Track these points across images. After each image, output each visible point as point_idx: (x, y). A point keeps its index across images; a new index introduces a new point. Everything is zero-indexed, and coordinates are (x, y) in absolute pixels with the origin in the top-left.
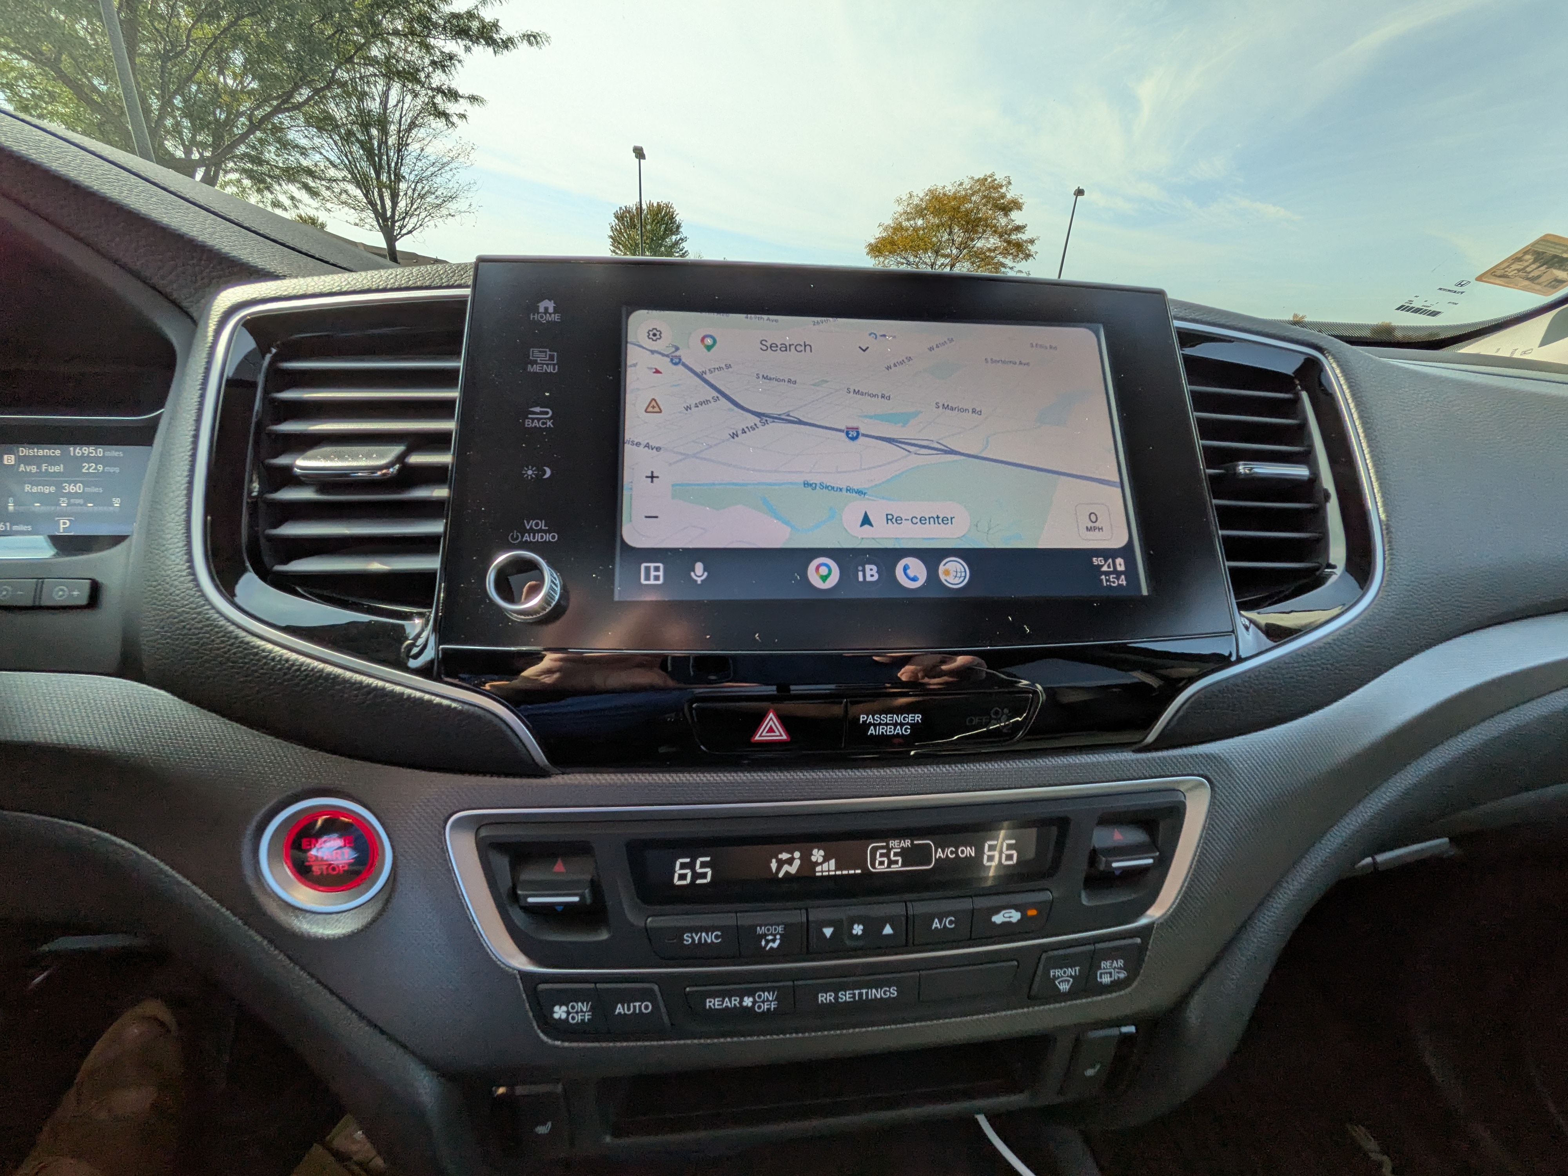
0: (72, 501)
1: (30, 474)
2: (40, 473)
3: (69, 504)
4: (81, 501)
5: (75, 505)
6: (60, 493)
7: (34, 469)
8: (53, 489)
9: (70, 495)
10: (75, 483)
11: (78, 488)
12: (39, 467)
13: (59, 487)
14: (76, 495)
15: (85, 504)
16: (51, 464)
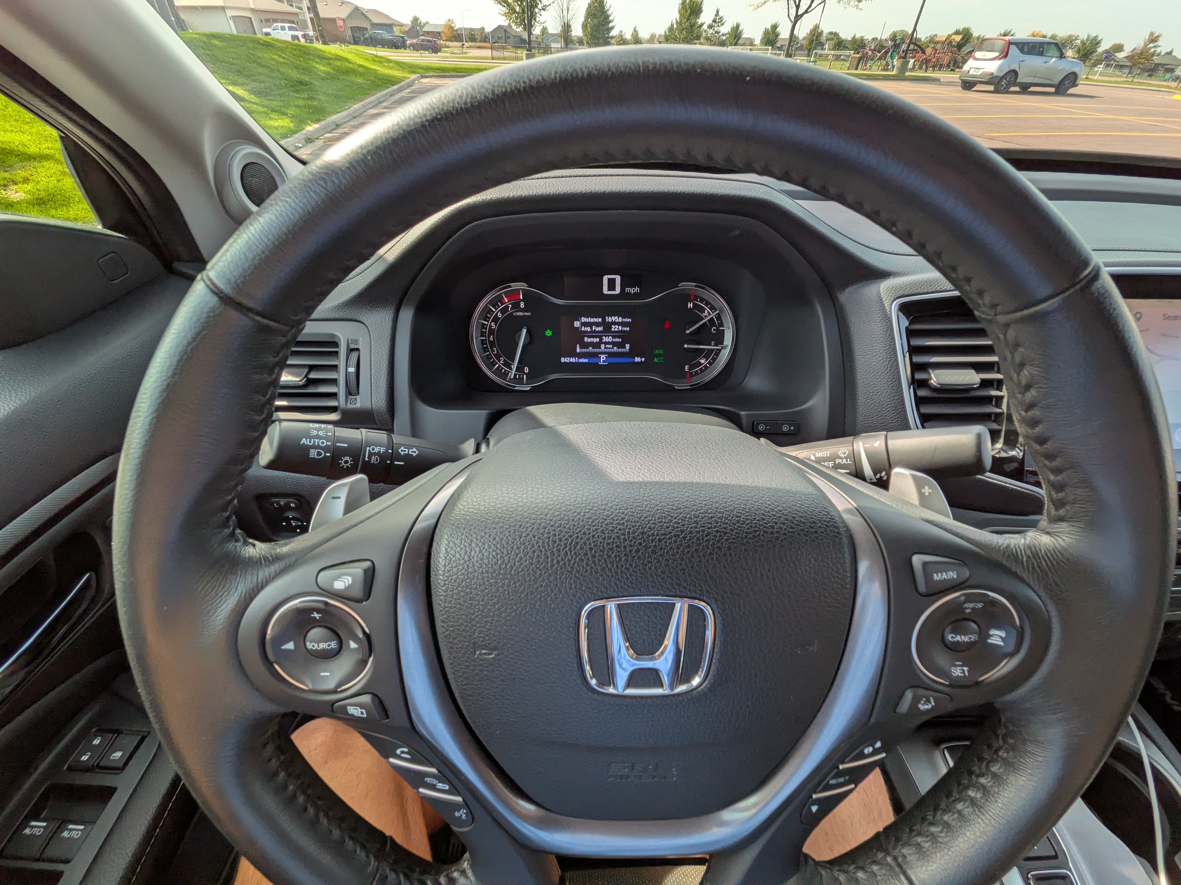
0: (607, 346)
1: (586, 332)
2: (592, 332)
3: (605, 348)
4: (611, 346)
5: (608, 348)
6: (601, 342)
7: (589, 329)
8: (598, 340)
9: (606, 343)
10: (609, 336)
11: (610, 339)
12: (591, 328)
13: (601, 338)
14: (609, 343)
15: (613, 348)
16: (597, 326)
